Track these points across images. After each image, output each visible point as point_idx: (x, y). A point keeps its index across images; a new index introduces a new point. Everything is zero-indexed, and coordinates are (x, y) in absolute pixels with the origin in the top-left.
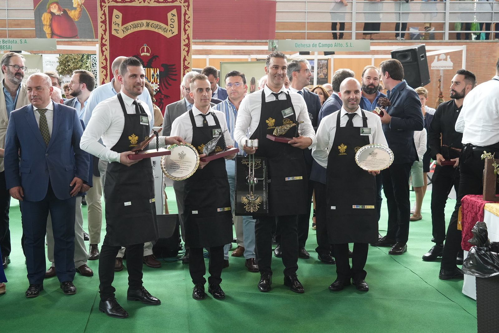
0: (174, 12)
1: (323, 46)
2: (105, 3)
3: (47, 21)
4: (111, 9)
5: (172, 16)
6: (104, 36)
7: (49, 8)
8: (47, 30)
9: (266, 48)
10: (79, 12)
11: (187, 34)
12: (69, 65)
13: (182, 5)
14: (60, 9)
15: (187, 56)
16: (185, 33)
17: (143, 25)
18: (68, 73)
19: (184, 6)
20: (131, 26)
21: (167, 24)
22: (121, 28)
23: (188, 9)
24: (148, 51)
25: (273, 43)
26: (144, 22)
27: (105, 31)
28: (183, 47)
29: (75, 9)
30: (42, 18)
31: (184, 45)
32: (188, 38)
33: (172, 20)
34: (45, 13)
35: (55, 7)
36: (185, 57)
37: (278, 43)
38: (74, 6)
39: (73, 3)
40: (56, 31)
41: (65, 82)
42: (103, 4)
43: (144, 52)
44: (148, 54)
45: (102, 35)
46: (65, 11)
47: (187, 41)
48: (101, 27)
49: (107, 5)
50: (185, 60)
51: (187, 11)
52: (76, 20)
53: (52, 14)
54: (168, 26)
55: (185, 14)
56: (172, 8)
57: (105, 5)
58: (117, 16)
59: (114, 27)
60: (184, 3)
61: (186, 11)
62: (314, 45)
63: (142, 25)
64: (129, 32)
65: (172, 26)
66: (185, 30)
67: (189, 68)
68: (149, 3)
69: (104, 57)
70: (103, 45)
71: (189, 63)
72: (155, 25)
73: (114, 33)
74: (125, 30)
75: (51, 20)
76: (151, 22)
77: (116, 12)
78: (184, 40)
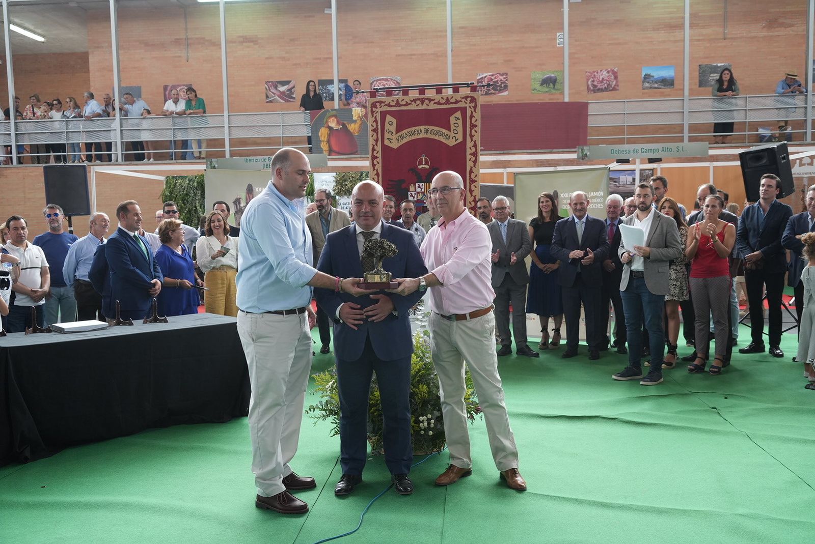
0: (458, 114)
1: (647, 151)
2: (377, 108)
3: (324, 137)
4: (384, 115)
5: (455, 120)
6: (375, 146)
7: (327, 122)
8: (324, 146)
9: (574, 156)
10: (360, 124)
11: (474, 140)
12: (346, 185)
13: (467, 105)
14: (338, 123)
15: (474, 167)
16: (472, 140)
17: (421, 132)
18: (345, 194)
19: (470, 107)
20: (407, 133)
21: (449, 130)
22: (395, 136)
23: (475, 111)
24: (426, 163)
25: (582, 150)
26: (422, 128)
27: (377, 141)
28: (468, 157)
29: (355, 121)
30: (320, 134)
31: (470, 154)
32: (475, 146)
33: (456, 125)
34: (323, 128)
35: (333, 120)
36: (471, 168)
37: (589, 150)
38: (354, 119)
39: (353, 115)
40: (335, 148)
41: (342, 204)
42: (374, 109)
43: (422, 164)
44: (427, 167)
45: (374, 146)
46: (344, 125)
47: (474, 149)
48: (372, 136)
49: (379, 110)
50: (471, 172)
51: (474, 113)
52: (356, 134)
53: (330, 128)
54: (450, 131)
55: (472, 116)
56: (455, 110)
57: (377, 110)
58: (390, 123)
59: (387, 135)
60: (470, 103)
61: (472, 113)
62: (636, 151)
63: (419, 132)
64: (405, 141)
65: (455, 132)
66: (472, 136)
67: (476, 181)
68: (428, 105)
69: (375, 171)
70: (374, 158)
71: (476, 176)
72: (435, 132)
73: (387, 142)
74: (400, 139)
75: (329, 135)
76: (431, 128)
77: (389, 118)
78: (470, 148)
